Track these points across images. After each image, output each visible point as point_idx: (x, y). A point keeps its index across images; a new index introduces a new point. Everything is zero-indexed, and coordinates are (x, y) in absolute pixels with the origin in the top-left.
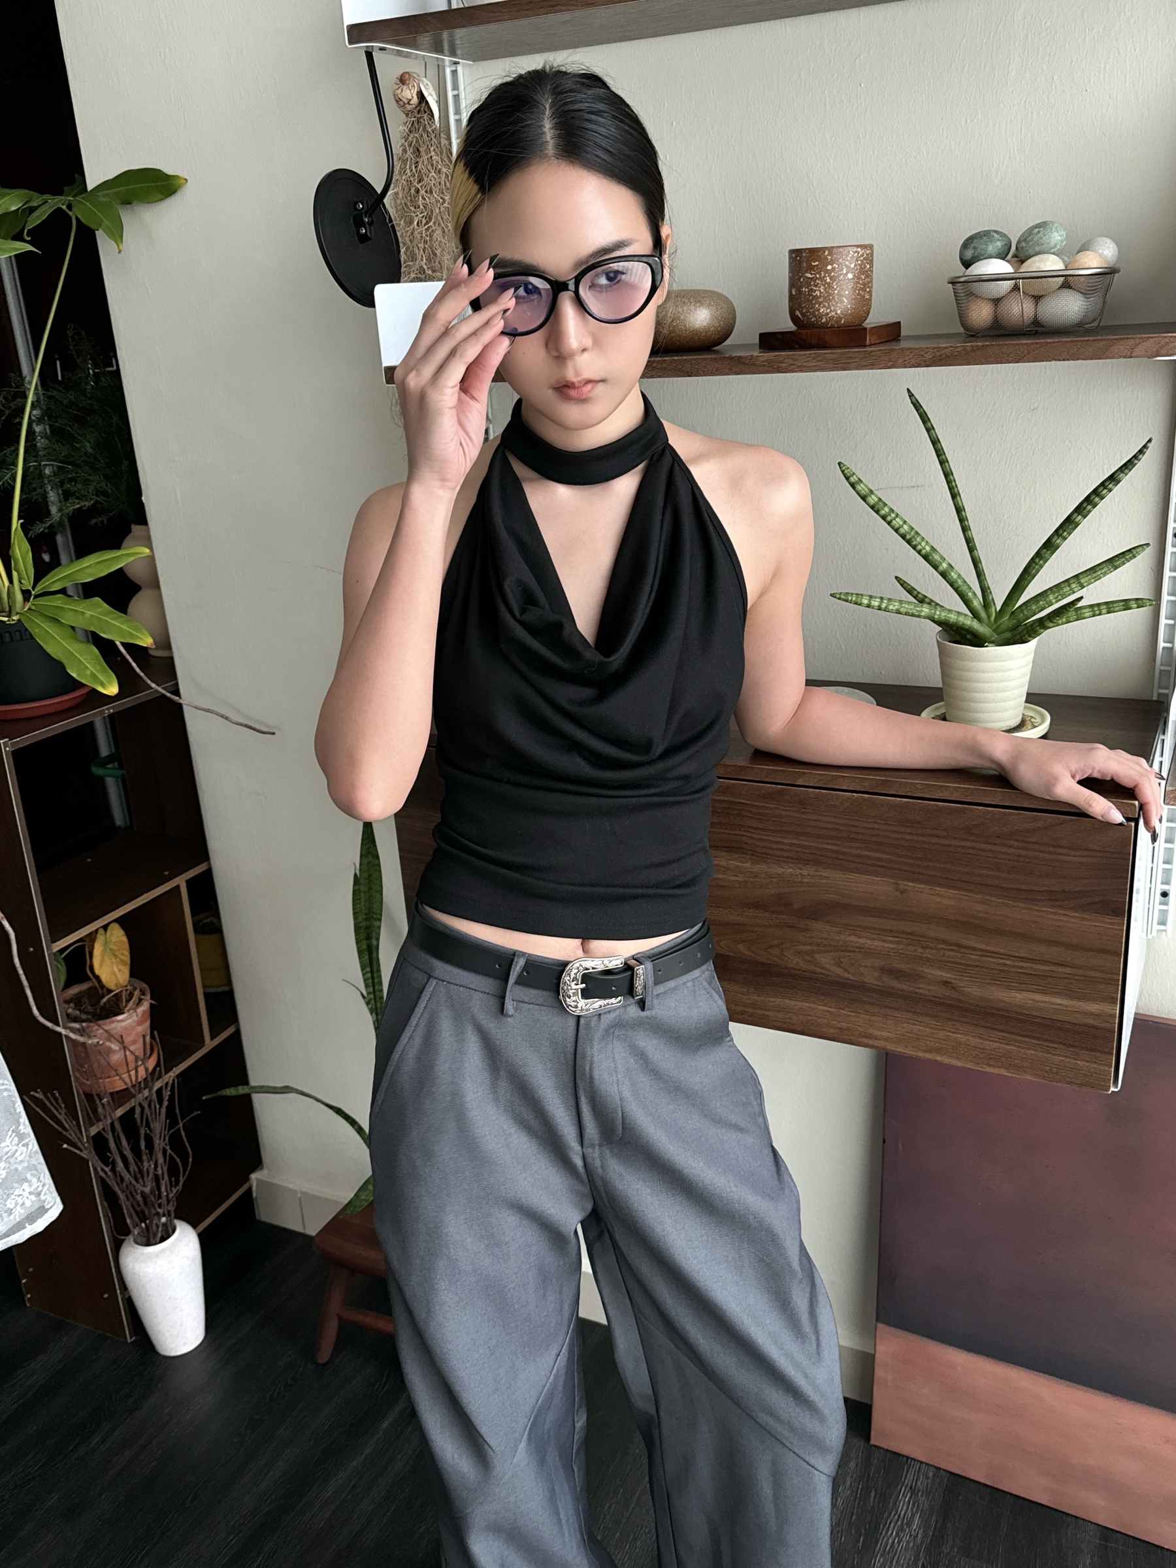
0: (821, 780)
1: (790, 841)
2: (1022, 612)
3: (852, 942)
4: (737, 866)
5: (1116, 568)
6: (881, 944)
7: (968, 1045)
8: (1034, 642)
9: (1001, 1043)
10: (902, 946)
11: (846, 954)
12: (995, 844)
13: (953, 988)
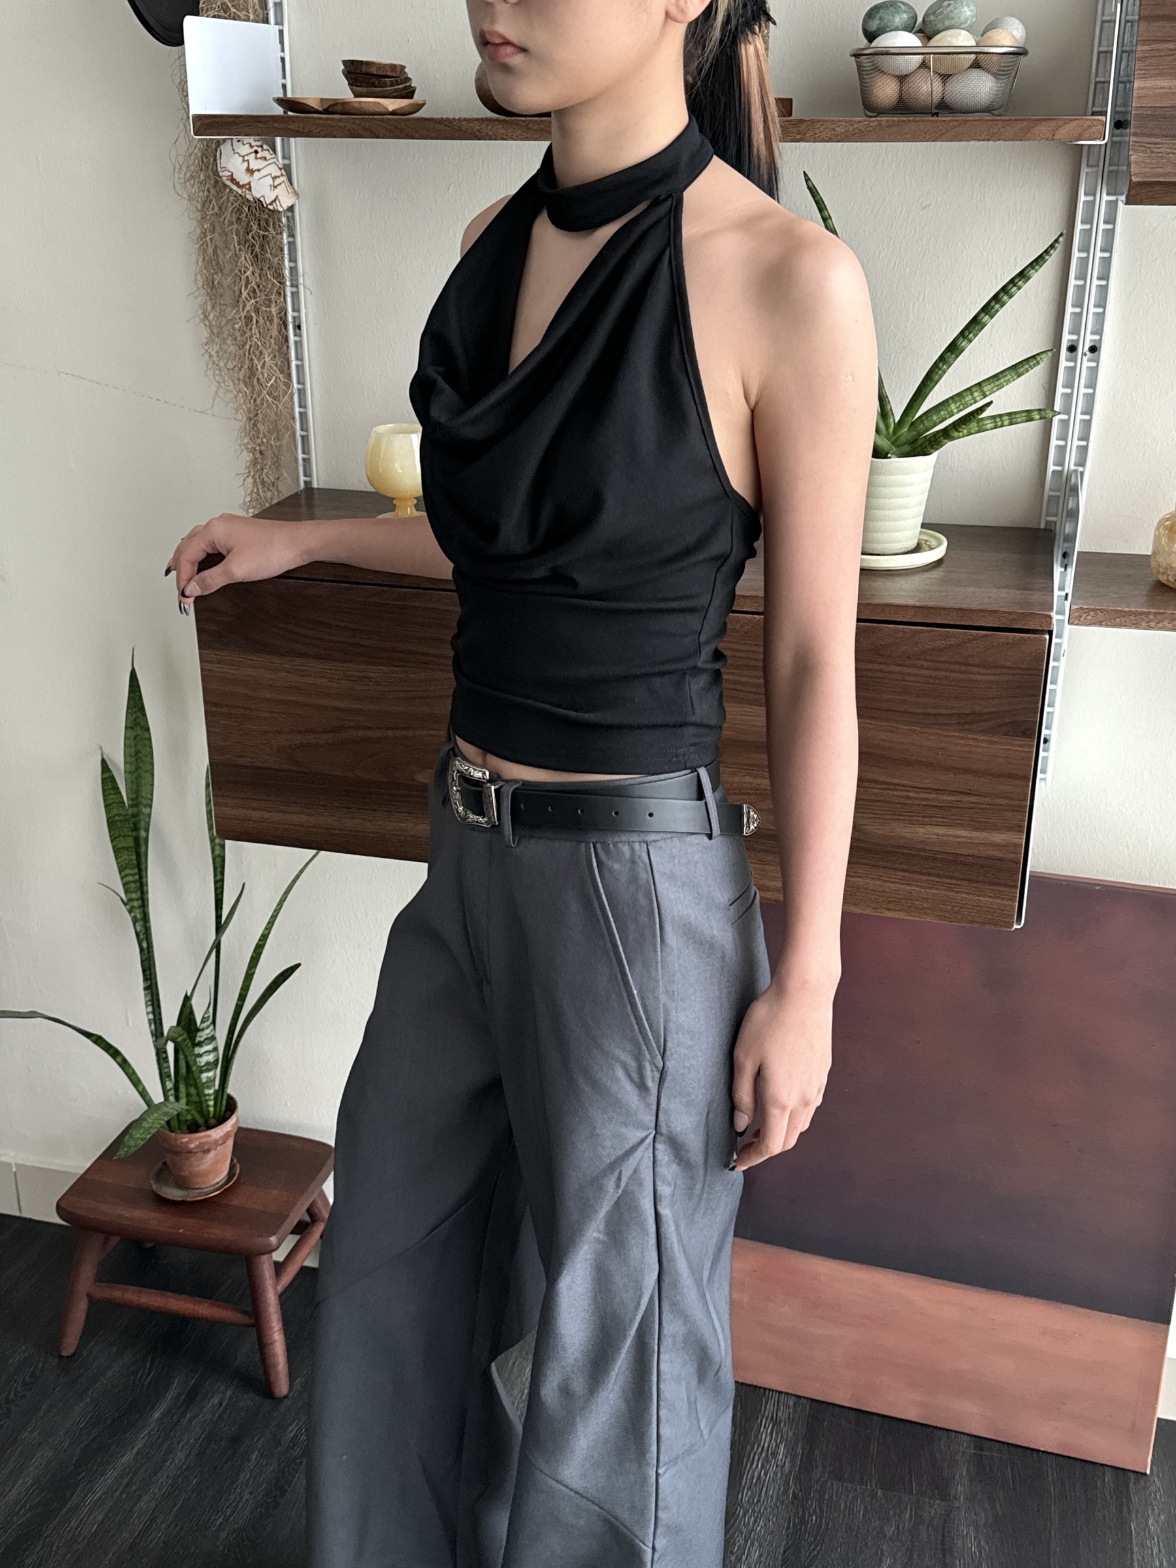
2: (922, 422)
5: (1019, 376)
8: (935, 455)
12: (904, 666)
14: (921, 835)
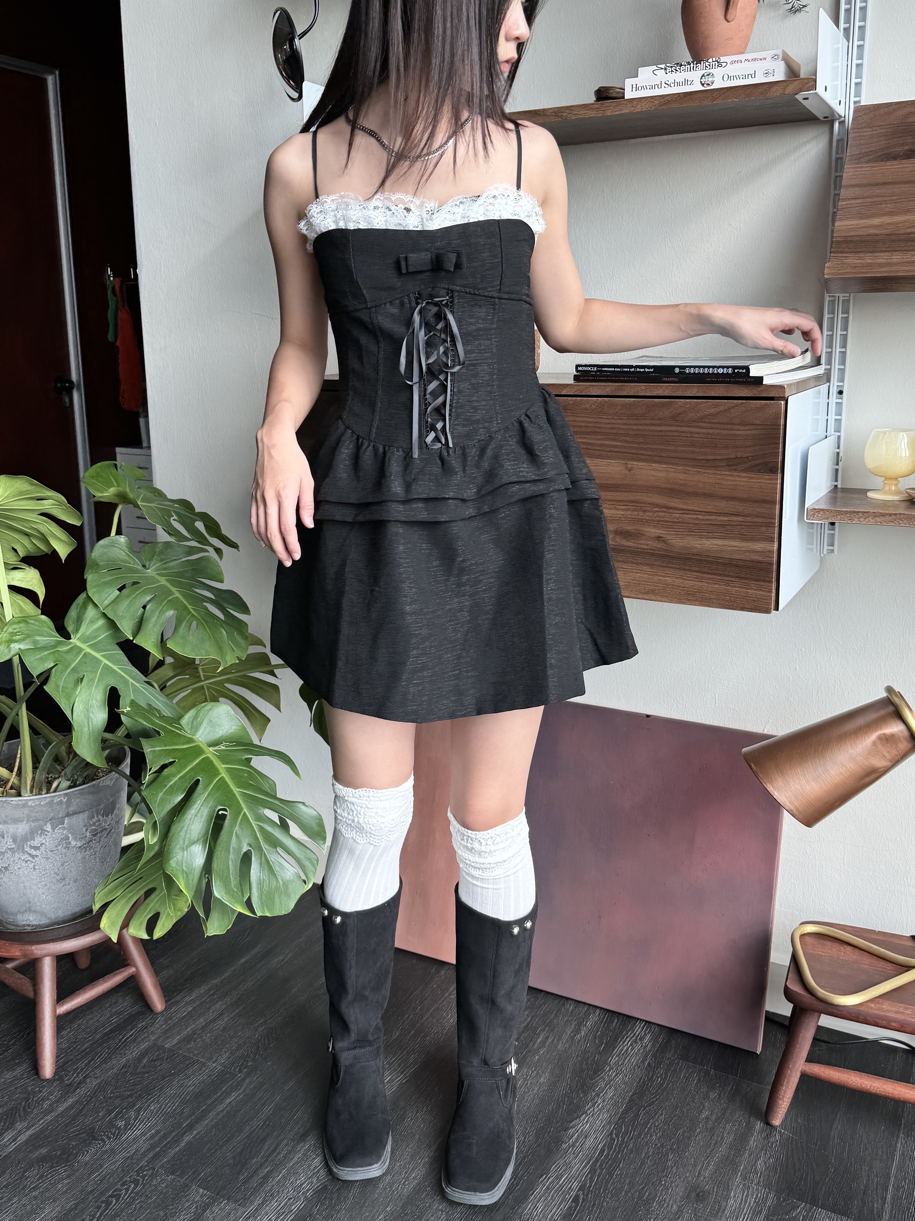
13: (663, 541)
14: (707, 545)
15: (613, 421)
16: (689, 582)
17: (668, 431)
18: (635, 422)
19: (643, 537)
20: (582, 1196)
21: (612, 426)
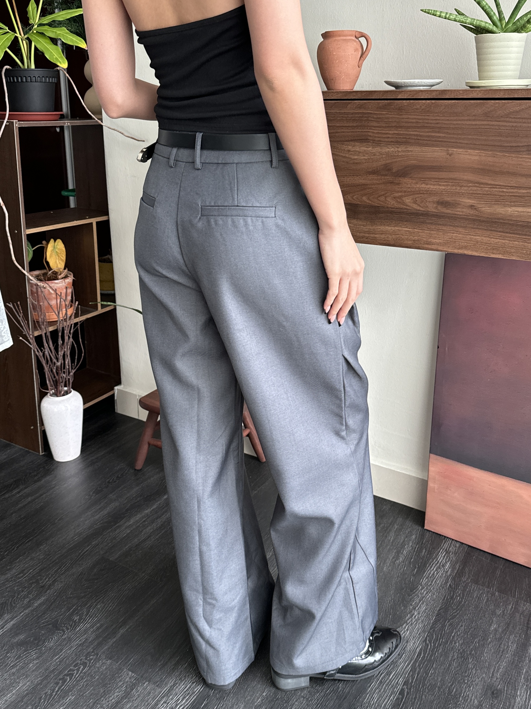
0: (410, 94)
1: (392, 132)
3: (422, 188)
4: (365, 150)
6: (438, 187)
7: (482, 242)
8: (525, 35)
9: (500, 239)
10: (449, 187)
11: (419, 195)
12: (499, 121)
13: (476, 209)
14: (510, 212)
15: (438, 118)
16: (495, 240)
17: (481, 125)
18: (455, 118)
19: (459, 206)
20: (406, 690)
21: (437, 122)
